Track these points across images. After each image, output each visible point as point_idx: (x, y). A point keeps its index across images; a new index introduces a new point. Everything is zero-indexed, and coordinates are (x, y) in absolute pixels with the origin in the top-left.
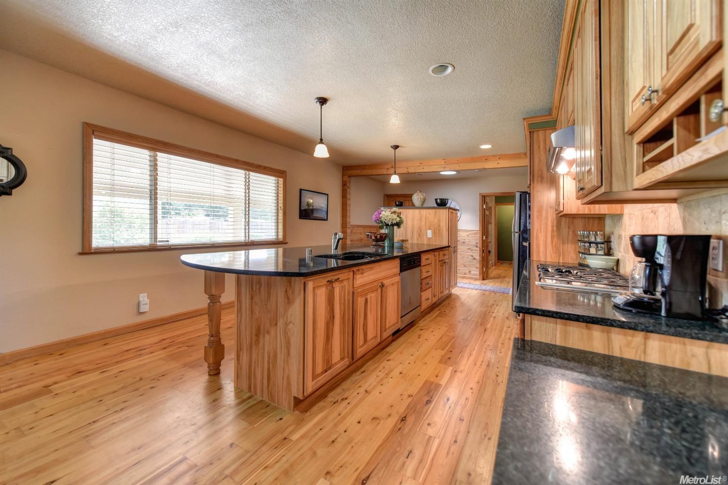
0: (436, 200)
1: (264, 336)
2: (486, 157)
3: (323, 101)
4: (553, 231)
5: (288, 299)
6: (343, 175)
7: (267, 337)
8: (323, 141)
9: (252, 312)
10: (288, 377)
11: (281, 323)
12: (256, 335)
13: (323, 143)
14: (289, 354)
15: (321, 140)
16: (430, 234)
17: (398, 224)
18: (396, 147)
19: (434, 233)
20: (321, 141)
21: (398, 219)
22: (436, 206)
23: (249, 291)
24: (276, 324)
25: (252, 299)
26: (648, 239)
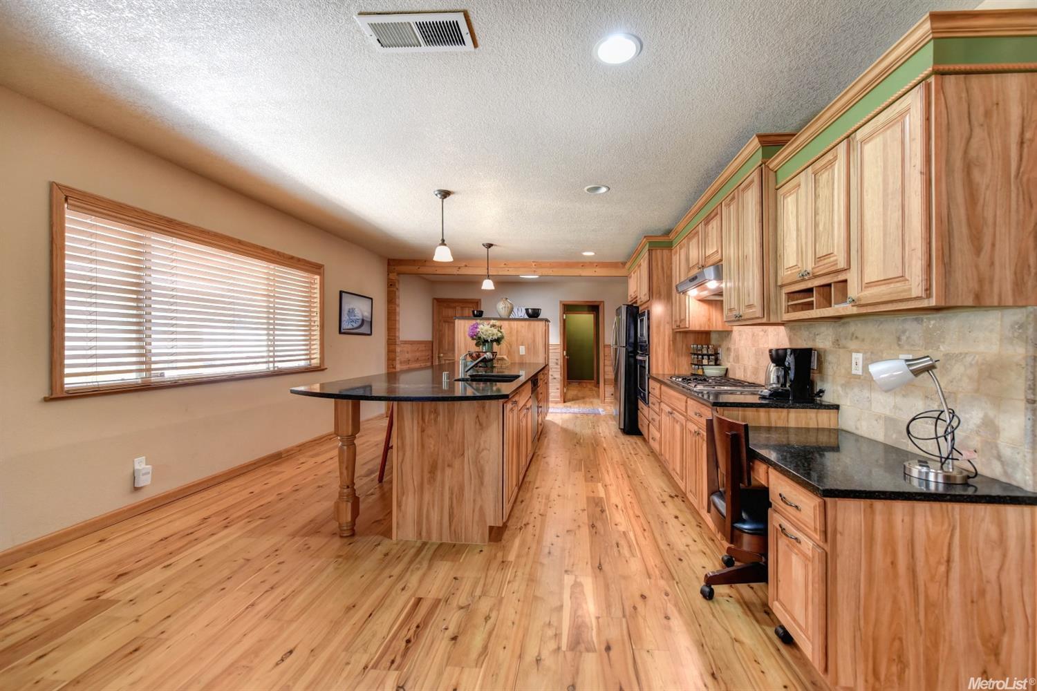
0: (527, 310)
1: (443, 471)
2: (584, 264)
3: (445, 194)
4: (669, 346)
5: (481, 424)
6: (389, 272)
7: (448, 471)
8: (445, 242)
9: (423, 446)
10: (481, 509)
11: (469, 453)
12: (430, 472)
13: (445, 245)
14: (482, 483)
15: (443, 240)
16: (522, 350)
17: (498, 341)
18: (490, 246)
19: (528, 349)
20: (443, 243)
21: (500, 334)
22: (526, 317)
23: (418, 423)
24: (463, 454)
25: (423, 431)
26: (780, 352)
